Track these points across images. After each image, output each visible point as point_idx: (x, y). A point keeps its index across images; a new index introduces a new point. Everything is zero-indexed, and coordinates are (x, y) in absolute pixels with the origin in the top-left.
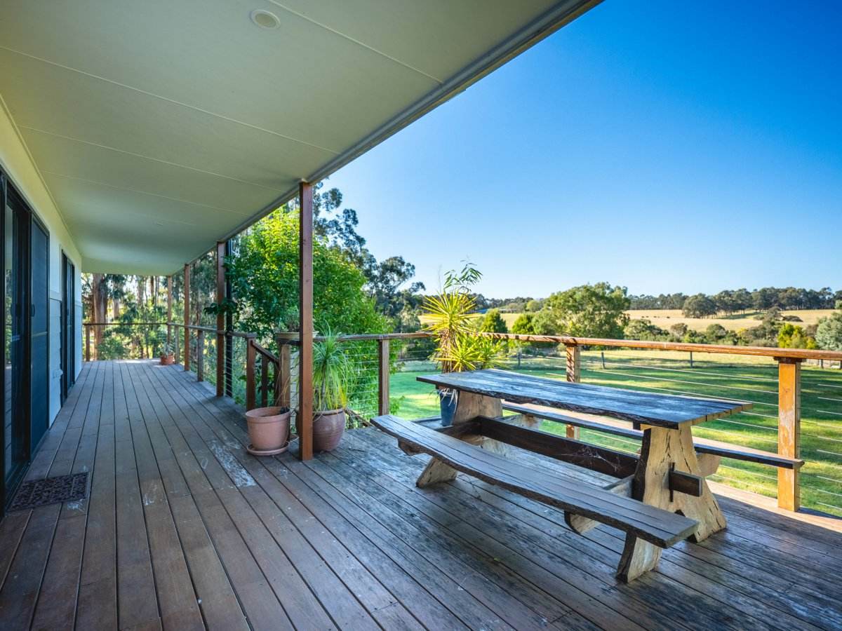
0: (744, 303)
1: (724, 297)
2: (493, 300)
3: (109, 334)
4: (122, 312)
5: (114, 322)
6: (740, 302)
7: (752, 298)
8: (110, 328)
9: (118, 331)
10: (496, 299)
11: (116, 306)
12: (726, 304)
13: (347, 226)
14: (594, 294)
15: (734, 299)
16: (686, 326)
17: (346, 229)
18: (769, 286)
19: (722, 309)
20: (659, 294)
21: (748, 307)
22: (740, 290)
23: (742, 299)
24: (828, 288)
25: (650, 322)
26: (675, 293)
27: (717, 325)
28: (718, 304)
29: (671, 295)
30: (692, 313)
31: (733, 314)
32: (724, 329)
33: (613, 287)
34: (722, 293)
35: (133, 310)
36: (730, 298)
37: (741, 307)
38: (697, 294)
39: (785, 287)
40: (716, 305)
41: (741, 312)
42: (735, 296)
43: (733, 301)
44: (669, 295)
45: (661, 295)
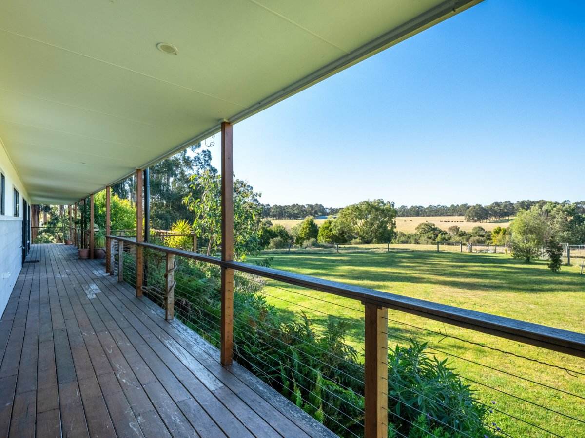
0: (509, 211)
1: (494, 207)
2: (331, 208)
3: (41, 233)
4: (49, 220)
5: (44, 226)
6: (506, 211)
7: (514, 208)
8: (41, 229)
9: (46, 231)
10: (333, 208)
11: (45, 216)
12: (496, 212)
13: (205, 160)
14: (373, 207)
15: (501, 209)
16: (459, 228)
17: (205, 163)
18: (526, 200)
19: (493, 216)
20: (451, 205)
21: (511, 214)
22: (506, 202)
23: (508, 208)
24: (568, 201)
25: (434, 225)
26: (462, 204)
27: (479, 227)
28: (490, 212)
29: (459, 205)
30: (471, 218)
31: (501, 219)
32: (484, 230)
33: (385, 202)
34: (493, 204)
35: (56, 219)
36: (499, 208)
37: (507, 214)
38: (475, 205)
39: (538, 200)
40: (489, 213)
41: (506, 218)
42: (502, 206)
43: (501, 210)
44: (458, 205)
45: (452, 206)
